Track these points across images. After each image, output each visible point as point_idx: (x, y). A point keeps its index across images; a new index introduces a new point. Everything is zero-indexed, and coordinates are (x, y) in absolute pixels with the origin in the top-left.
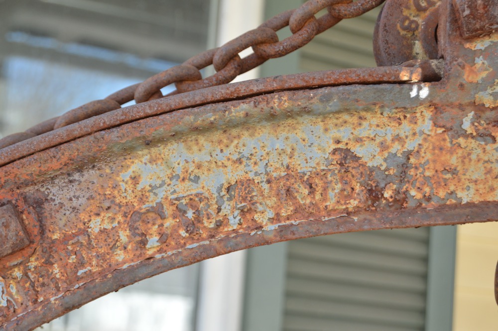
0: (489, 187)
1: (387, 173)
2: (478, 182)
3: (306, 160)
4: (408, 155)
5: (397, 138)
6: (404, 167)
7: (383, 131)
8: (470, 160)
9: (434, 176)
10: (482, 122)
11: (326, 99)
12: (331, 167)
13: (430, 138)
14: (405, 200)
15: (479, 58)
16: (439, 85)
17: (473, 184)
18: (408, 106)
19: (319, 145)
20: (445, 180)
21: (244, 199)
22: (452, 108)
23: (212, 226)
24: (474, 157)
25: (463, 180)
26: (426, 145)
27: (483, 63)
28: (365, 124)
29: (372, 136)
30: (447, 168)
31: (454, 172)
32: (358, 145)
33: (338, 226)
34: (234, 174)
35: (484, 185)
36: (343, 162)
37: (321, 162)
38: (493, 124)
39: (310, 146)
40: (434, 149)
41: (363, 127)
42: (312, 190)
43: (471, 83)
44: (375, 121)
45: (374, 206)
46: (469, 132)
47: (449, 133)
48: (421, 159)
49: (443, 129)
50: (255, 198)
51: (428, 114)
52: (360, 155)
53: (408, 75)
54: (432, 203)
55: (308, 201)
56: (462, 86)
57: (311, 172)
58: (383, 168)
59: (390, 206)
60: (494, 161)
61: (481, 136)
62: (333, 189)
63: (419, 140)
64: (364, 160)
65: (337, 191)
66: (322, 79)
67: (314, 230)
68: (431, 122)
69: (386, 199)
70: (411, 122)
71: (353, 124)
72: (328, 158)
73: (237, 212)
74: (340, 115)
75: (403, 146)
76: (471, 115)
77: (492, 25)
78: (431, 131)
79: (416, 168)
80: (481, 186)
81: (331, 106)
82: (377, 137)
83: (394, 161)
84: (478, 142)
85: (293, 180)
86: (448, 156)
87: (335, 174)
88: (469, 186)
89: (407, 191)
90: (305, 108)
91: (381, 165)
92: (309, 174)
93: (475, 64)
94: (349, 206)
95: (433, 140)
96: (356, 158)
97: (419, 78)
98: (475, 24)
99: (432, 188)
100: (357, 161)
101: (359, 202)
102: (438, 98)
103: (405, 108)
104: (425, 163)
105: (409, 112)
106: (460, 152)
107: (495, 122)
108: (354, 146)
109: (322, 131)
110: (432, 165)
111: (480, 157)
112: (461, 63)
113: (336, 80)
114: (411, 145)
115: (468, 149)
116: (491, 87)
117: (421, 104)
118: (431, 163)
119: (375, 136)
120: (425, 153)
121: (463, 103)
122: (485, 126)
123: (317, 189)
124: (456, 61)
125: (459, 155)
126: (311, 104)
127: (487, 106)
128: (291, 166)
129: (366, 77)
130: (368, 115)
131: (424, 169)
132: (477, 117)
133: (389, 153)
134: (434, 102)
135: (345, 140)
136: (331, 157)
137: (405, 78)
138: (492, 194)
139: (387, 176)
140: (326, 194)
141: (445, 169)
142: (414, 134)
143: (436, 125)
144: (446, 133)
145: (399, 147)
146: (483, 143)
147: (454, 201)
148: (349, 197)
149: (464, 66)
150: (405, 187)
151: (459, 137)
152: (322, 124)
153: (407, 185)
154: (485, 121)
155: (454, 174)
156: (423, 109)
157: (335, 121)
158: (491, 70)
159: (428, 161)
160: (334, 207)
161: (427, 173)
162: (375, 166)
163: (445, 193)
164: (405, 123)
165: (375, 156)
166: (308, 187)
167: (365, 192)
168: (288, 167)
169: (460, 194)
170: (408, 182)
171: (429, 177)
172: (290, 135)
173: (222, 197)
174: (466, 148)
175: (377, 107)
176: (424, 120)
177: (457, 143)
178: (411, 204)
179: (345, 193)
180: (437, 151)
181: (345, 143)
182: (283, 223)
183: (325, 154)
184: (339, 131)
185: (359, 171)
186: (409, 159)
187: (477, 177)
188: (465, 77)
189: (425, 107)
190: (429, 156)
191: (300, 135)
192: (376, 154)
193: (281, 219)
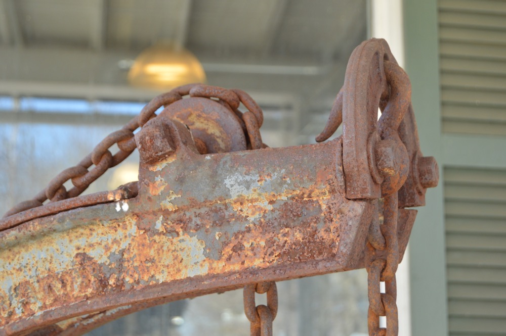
0: (177, 269)
1: (110, 267)
2: (169, 267)
3: (60, 263)
4: (122, 252)
5: (115, 241)
6: (121, 261)
7: (106, 237)
8: (163, 251)
9: (140, 265)
10: (169, 222)
11: (62, 221)
12: (75, 267)
13: (136, 238)
14: (123, 285)
15: (157, 177)
16: (135, 200)
17: (166, 268)
18: (118, 217)
19: (67, 252)
20: (148, 268)
21: (24, 295)
22: (149, 214)
23: (6, 315)
24: (165, 248)
25: (159, 266)
26: (133, 244)
27: (161, 180)
28: (94, 233)
29: (99, 242)
30: (148, 259)
31: (153, 261)
32: (91, 249)
33: (77, 308)
34: (17, 279)
35: (173, 268)
36: (83, 262)
37: (69, 264)
38: (177, 222)
39: (61, 254)
40: (139, 245)
41: (93, 236)
42: (64, 285)
43: (155, 195)
44: (100, 231)
45: (103, 291)
46: (161, 230)
47: (148, 233)
48: (131, 254)
49: (144, 231)
50: (30, 294)
51: (134, 221)
52: (93, 256)
53: (112, 196)
54: (141, 285)
55: (62, 292)
56: (149, 199)
57: (62, 272)
58: (107, 264)
59: (114, 291)
60: (179, 249)
61: (169, 233)
62: (76, 282)
63: (129, 241)
64: (96, 259)
65: (78, 283)
66: (59, 207)
67: (63, 313)
68: (136, 227)
69: (111, 285)
70: (123, 228)
71: (87, 235)
72: (73, 260)
73: (20, 305)
74: (77, 230)
75: (119, 246)
76: (161, 218)
77: (157, 153)
78: (136, 233)
79: (128, 261)
80: (172, 269)
81: (66, 225)
82: (103, 242)
83: (115, 258)
84: (167, 237)
85: (52, 279)
86: (148, 250)
87: (77, 272)
88: (163, 270)
89: (124, 278)
90: (50, 228)
91: (106, 262)
92: (61, 273)
93: (155, 182)
94: (87, 293)
95: (138, 240)
96: (90, 259)
97: (120, 197)
98: (146, 154)
99: (139, 275)
100: (91, 261)
101: (93, 289)
102: (137, 209)
103: (116, 219)
104: (133, 257)
105: (120, 222)
106: (156, 246)
107: (178, 221)
108: (89, 250)
109: (68, 242)
110: (138, 258)
111: (170, 248)
112: (147, 182)
113: (68, 206)
114: (124, 245)
115: (161, 243)
116: (168, 196)
117: (127, 215)
118: (137, 256)
119: (101, 242)
120: (133, 249)
121: (154, 210)
122: (171, 224)
123: (68, 283)
124: (143, 181)
125: (156, 248)
126: (53, 225)
127: (170, 210)
128: (51, 269)
129: (87, 201)
130: (95, 227)
131: (133, 261)
132: (166, 219)
133: (111, 252)
134: (135, 212)
135: (83, 247)
136: (75, 260)
137: (111, 199)
138: (179, 274)
139: (111, 269)
140: (73, 286)
141: (147, 260)
142: (126, 237)
143: (139, 228)
144: (146, 234)
145: (117, 247)
146: (171, 238)
147: (154, 282)
148: (87, 286)
149: (149, 184)
150: (122, 276)
151: (155, 235)
152: (67, 237)
153: (124, 274)
154: (171, 221)
155: (153, 262)
156: (129, 218)
157: (75, 234)
158: (167, 184)
159: (135, 255)
160: (77, 295)
161: (136, 264)
162: (102, 262)
163: (148, 277)
164: (120, 230)
165: (102, 255)
166: (61, 282)
167: (97, 282)
168: (49, 270)
169: (157, 277)
170: (124, 271)
171: (137, 266)
172: (49, 248)
173: (12, 295)
174: (159, 242)
175: (97, 221)
176: (131, 226)
177: (153, 240)
178: (127, 287)
179: (84, 284)
180: (140, 247)
181: (82, 249)
182: (48, 310)
183: (71, 258)
184: (79, 241)
185: (92, 268)
186: (123, 255)
187: (168, 263)
188: (150, 192)
189: (130, 216)
190: (136, 251)
191: (55, 247)
192: (103, 254)
193: (47, 306)
